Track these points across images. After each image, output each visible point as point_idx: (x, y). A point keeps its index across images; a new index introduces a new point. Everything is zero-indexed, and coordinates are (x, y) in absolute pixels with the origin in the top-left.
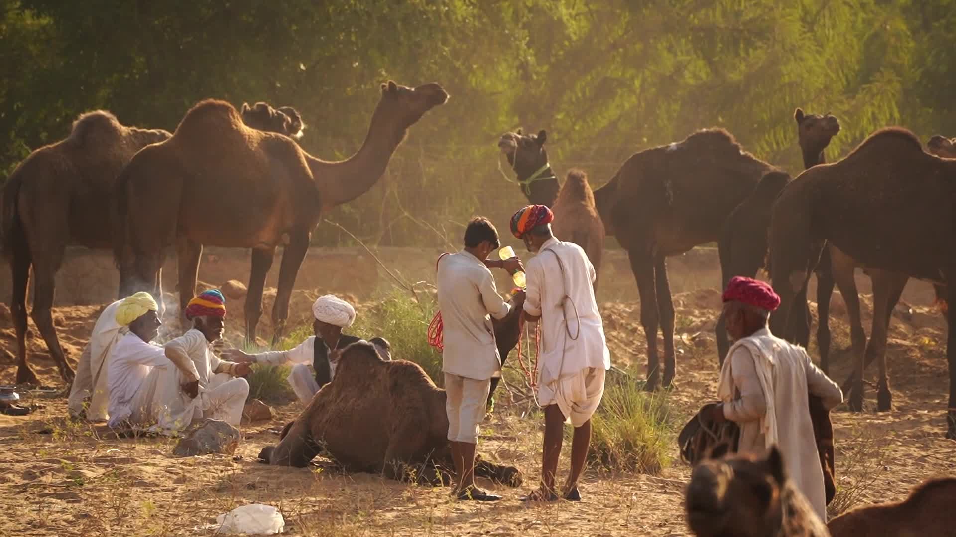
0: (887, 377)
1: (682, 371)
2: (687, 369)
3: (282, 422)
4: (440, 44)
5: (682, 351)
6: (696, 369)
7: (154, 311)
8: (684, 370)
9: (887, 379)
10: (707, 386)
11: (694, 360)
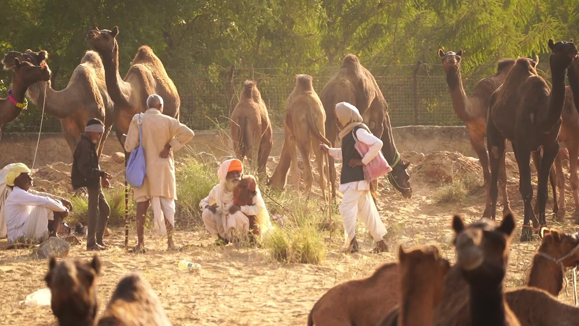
0: (509, 201)
1: (388, 201)
2: (391, 200)
3: (115, 237)
4: (265, 7)
5: (389, 189)
6: (396, 199)
7: (28, 173)
8: (389, 201)
9: (508, 203)
10: (398, 210)
11: (395, 194)
